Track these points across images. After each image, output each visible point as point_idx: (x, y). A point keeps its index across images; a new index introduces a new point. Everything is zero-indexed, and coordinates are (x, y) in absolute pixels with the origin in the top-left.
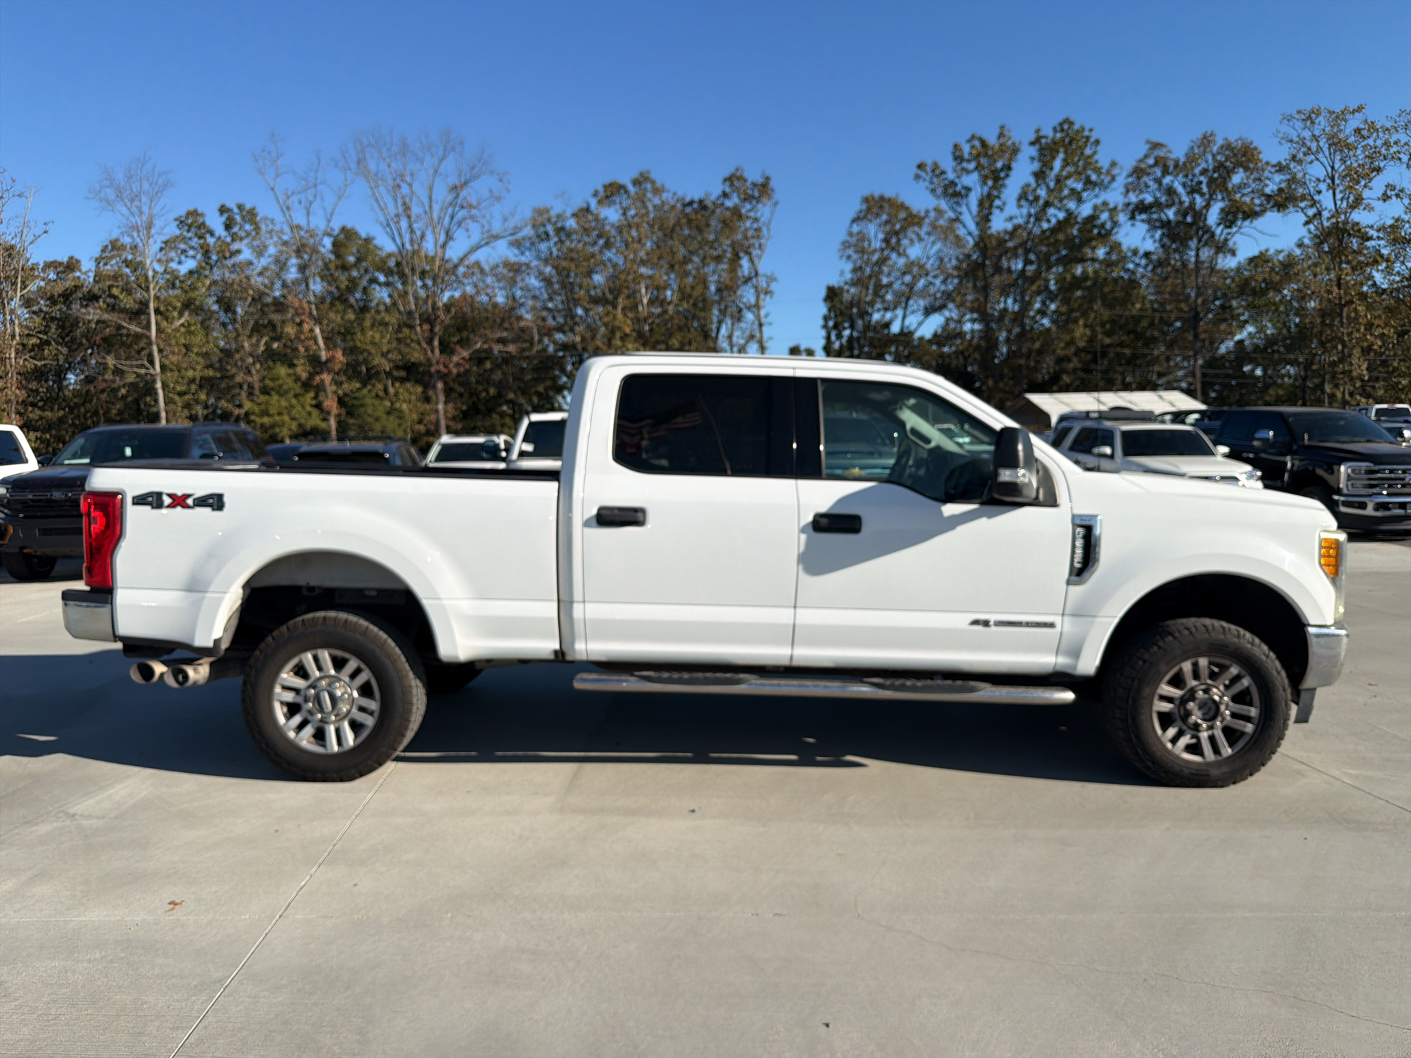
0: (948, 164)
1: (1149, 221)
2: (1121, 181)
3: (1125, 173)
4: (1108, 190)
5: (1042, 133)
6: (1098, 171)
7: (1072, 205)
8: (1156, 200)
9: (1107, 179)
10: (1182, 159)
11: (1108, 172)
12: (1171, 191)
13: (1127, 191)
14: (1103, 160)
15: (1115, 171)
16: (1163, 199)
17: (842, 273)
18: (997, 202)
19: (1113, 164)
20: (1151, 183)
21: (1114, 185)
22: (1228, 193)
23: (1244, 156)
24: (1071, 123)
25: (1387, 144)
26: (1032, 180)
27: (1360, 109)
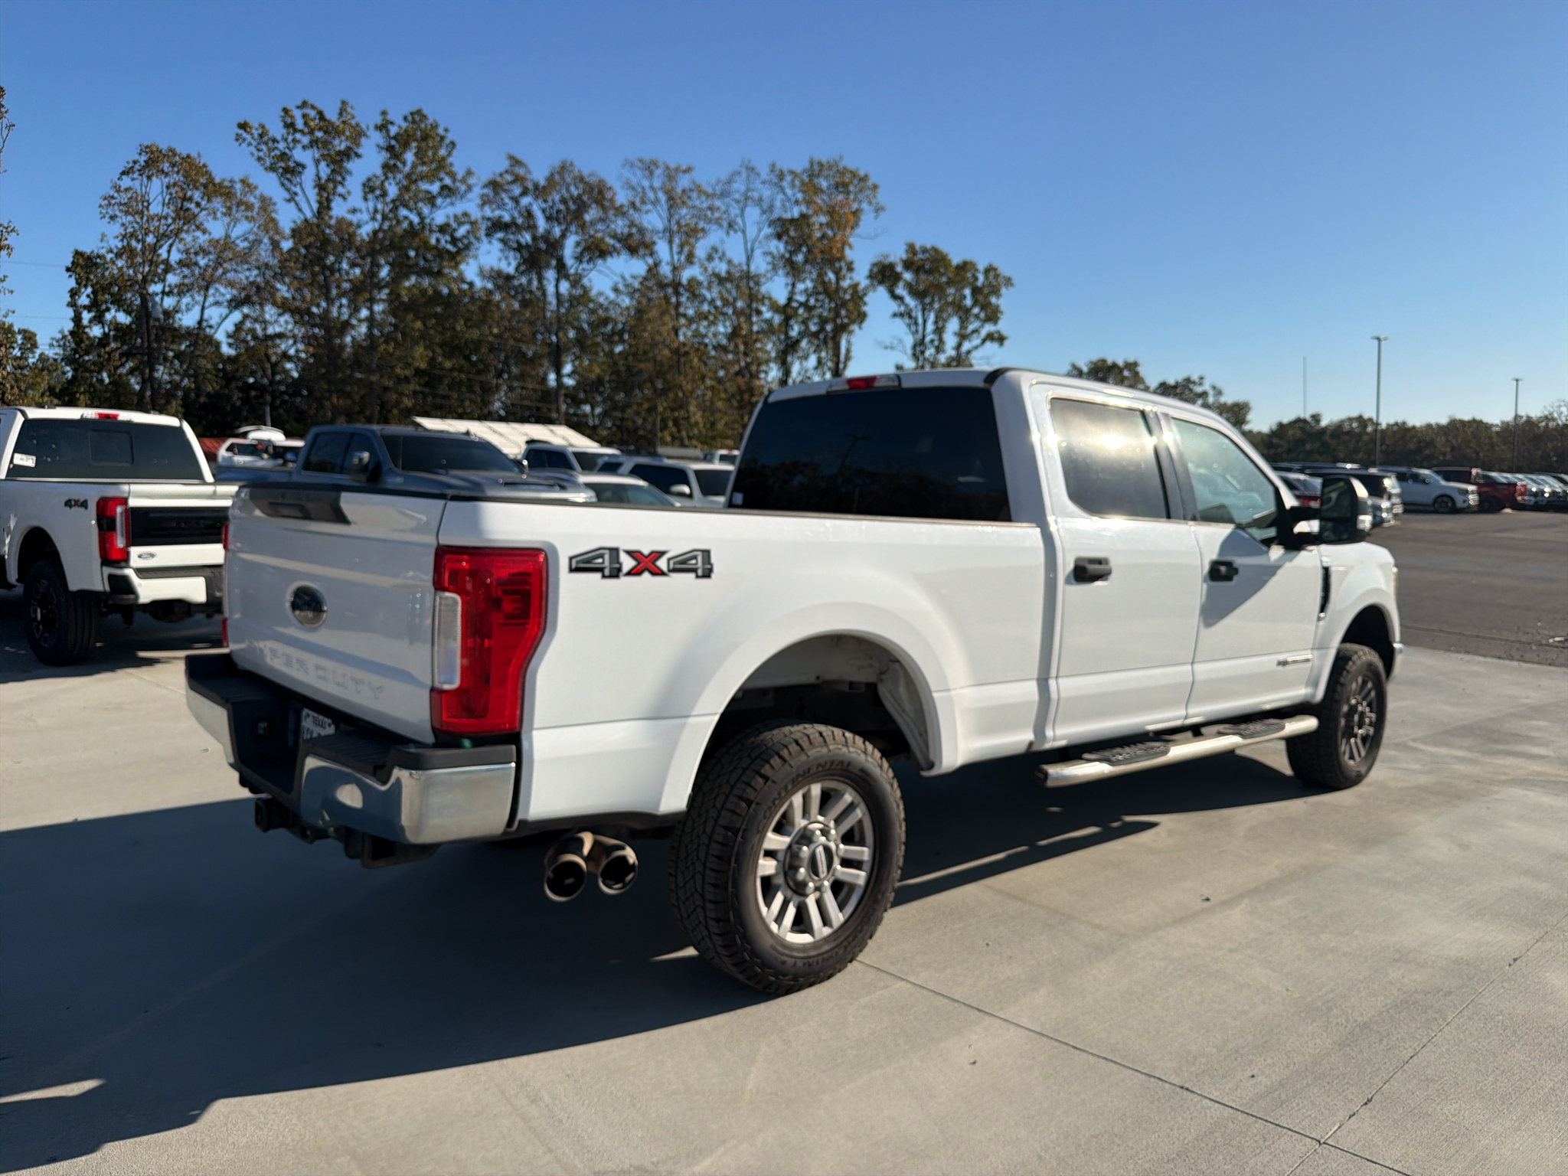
0: (277, 130)
1: (503, 241)
2: (477, 191)
3: (481, 184)
4: (464, 200)
5: (390, 117)
6: (452, 175)
7: (426, 210)
8: (513, 219)
9: (463, 188)
10: (542, 183)
11: (464, 181)
12: (529, 214)
13: (484, 204)
14: (459, 162)
15: (471, 181)
16: (520, 221)
17: (103, 238)
18: (340, 189)
19: (469, 173)
20: (507, 200)
21: (470, 196)
22: (583, 226)
23: (598, 193)
24: (424, 117)
25: (711, 208)
26: (379, 172)
27: (688, 170)
